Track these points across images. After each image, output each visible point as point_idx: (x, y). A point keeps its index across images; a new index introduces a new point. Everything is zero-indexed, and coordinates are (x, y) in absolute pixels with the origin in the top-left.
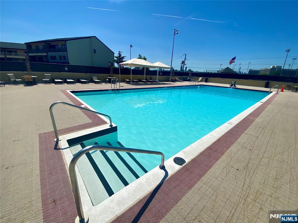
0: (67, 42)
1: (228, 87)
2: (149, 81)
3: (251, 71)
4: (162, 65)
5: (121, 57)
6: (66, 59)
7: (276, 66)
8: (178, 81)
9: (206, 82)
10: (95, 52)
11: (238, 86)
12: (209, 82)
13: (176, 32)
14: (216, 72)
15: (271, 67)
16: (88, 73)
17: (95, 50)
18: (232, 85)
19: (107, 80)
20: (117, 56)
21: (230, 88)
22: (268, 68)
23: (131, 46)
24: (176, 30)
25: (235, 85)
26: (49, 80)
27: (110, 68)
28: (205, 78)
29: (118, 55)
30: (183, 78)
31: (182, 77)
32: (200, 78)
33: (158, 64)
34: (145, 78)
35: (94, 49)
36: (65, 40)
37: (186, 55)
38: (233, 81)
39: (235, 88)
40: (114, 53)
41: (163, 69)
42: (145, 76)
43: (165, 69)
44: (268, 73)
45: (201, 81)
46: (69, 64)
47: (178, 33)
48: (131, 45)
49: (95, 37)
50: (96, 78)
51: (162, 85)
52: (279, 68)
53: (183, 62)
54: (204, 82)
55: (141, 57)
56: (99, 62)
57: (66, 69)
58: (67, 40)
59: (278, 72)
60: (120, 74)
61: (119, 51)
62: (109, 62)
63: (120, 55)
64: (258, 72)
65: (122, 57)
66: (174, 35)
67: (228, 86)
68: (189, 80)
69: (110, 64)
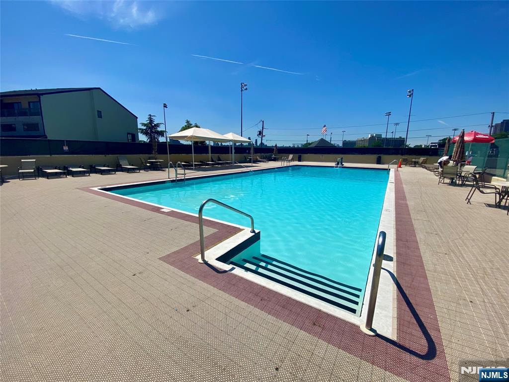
0: (41, 96)
1: (333, 167)
2: (219, 164)
3: (345, 143)
4: (237, 137)
5: (153, 125)
6: (39, 129)
7: (375, 135)
8: (260, 161)
9: (300, 160)
10: (100, 116)
11: (346, 165)
12: (303, 161)
13: (243, 87)
14: (300, 146)
15: (370, 136)
16: (108, 155)
17: (99, 113)
18: (338, 164)
19: (148, 165)
20: (146, 123)
21: (336, 167)
22: (365, 138)
23: (165, 106)
24: (243, 84)
25: (341, 163)
26: (33, 171)
27: (152, 144)
28: (297, 155)
29: (148, 121)
30: (266, 157)
31: (265, 155)
32: (291, 156)
33: (230, 136)
34: (210, 159)
35: (98, 111)
36: (38, 94)
37: (263, 122)
38: (339, 157)
39: (343, 167)
40: (137, 118)
41: (220, 143)
42: (210, 155)
43: (223, 144)
44: (367, 145)
45: (293, 160)
46: (47, 138)
47: (246, 89)
48: (165, 104)
49: (99, 88)
50: (126, 162)
51: (245, 169)
52: (379, 136)
53: (260, 133)
54: (296, 161)
55: (191, 124)
56: (108, 132)
57: (66, 148)
58: (43, 94)
59: (379, 142)
60: (170, 154)
61: (150, 115)
62: (128, 134)
63: (151, 121)
64: (354, 143)
65: (155, 125)
66: (242, 91)
67: (333, 164)
68: (275, 160)
69: (130, 137)
